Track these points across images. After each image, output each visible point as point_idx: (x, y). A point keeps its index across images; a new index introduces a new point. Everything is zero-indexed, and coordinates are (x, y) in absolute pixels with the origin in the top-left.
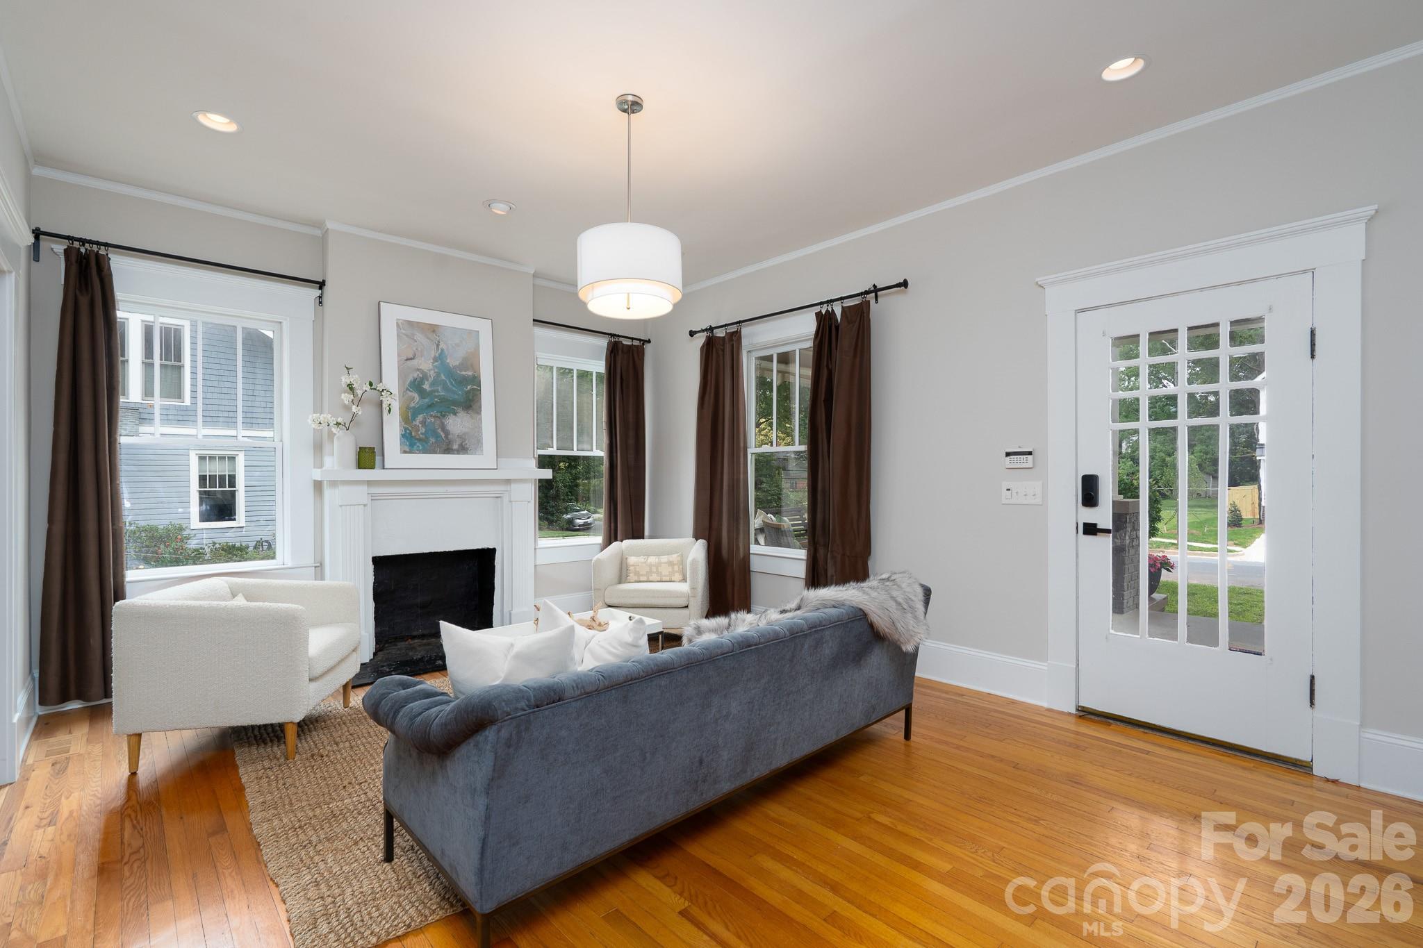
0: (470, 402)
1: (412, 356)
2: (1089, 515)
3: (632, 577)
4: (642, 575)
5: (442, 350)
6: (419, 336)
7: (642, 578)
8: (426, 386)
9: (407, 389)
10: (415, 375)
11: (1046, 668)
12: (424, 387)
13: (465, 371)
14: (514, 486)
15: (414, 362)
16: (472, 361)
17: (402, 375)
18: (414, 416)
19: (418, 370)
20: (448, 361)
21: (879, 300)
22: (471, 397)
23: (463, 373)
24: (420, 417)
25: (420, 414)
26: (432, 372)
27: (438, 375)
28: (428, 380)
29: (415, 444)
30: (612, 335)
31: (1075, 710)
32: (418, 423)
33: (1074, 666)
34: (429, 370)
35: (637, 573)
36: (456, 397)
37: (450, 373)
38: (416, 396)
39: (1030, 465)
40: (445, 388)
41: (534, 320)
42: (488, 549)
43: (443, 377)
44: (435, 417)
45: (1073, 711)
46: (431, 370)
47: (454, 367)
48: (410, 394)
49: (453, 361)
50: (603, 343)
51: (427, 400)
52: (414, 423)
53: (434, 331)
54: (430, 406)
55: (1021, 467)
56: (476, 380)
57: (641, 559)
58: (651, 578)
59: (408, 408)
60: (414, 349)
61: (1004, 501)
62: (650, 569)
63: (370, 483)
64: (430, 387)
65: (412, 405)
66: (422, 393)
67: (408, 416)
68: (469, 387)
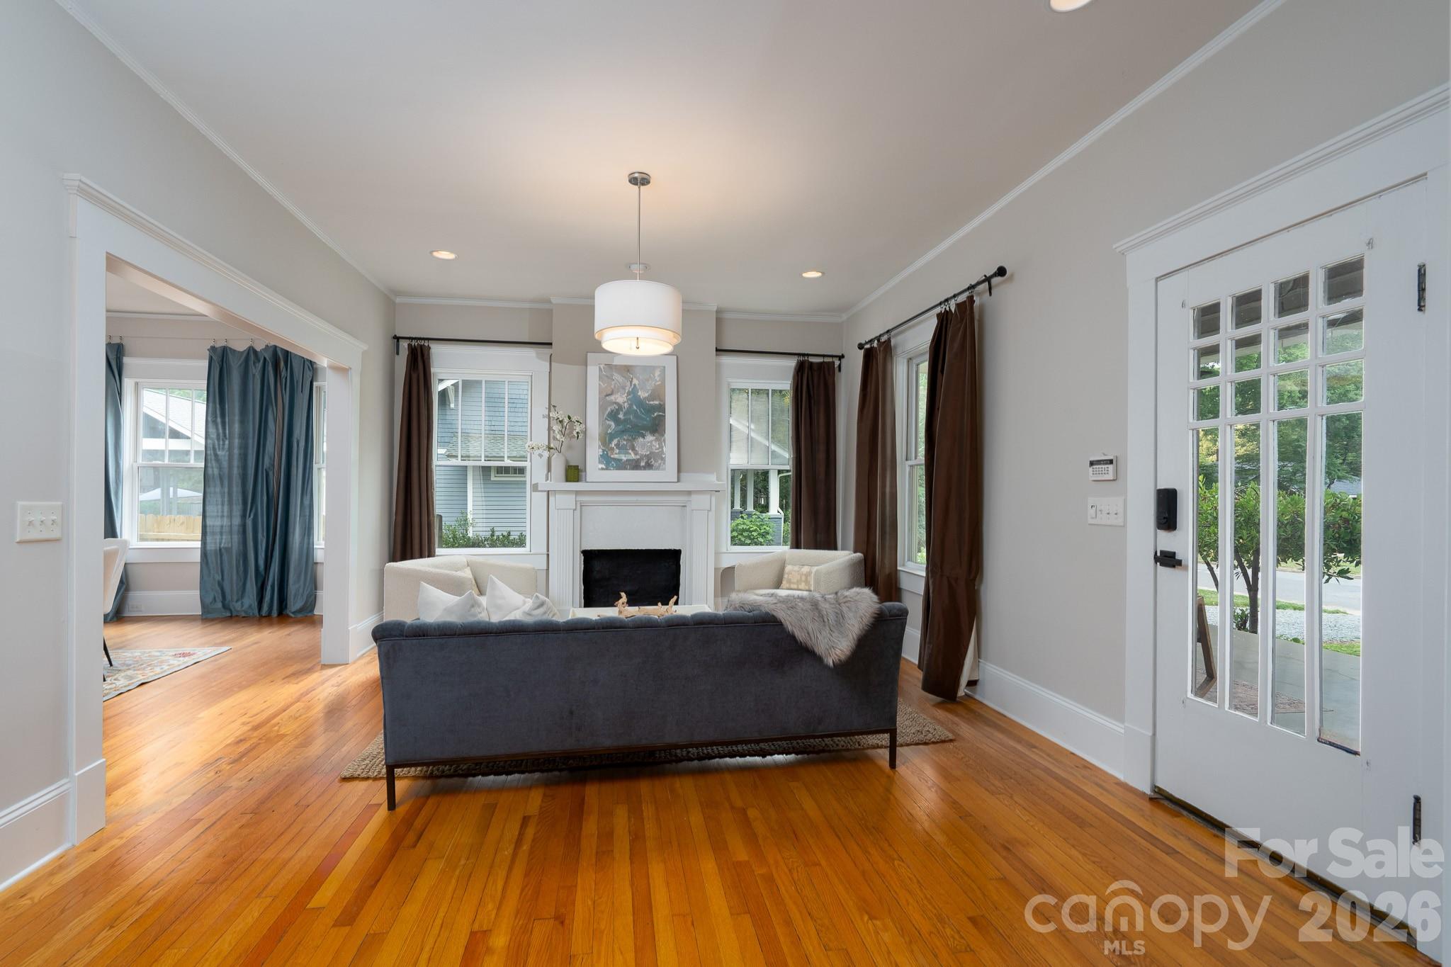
0: (657, 427)
1: (609, 392)
2: (1167, 541)
3: (785, 584)
4: (793, 583)
5: (635, 385)
6: (617, 376)
7: (793, 586)
8: (621, 416)
9: (606, 419)
10: (612, 407)
11: (1123, 731)
12: (619, 416)
13: (653, 401)
14: (694, 497)
15: (612, 398)
16: (658, 393)
17: (602, 408)
18: (611, 441)
19: (615, 403)
20: (639, 394)
21: (992, 292)
22: (657, 422)
23: (652, 403)
24: (615, 441)
25: (615, 438)
26: (626, 404)
27: (631, 406)
28: (622, 411)
29: (611, 462)
30: (799, 355)
31: (1149, 790)
32: (613, 446)
33: (1150, 734)
34: (624, 403)
35: (789, 582)
36: (645, 423)
37: (640, 403)
38: (613, 424)
39: (1110, 477)
40: (636, 416)
41: (717, 350)
42: (675, 550)
43: (635, 407)
44: (627, 440)
45: (1148, 791)
46: (625, 402)
47: (645, 398)
48: (608, 422)
49: (642, 394)
50: (791, 363)
51: (621, 427)
52: (611, 445)
53: (628, 371)
54: (623, 432)
55: (1103, 479)
56: (661, 408)
57: (796, 568)
58: (800, 587)
59: (606, 433)
60: (612, 387)
61: (1090, 521)
62: (801, 578)
63: (577, 493)
64: (624, 416)
65: (609, 431)
66: (617, 421)
67: (606, 439)
68: (656, 414)
